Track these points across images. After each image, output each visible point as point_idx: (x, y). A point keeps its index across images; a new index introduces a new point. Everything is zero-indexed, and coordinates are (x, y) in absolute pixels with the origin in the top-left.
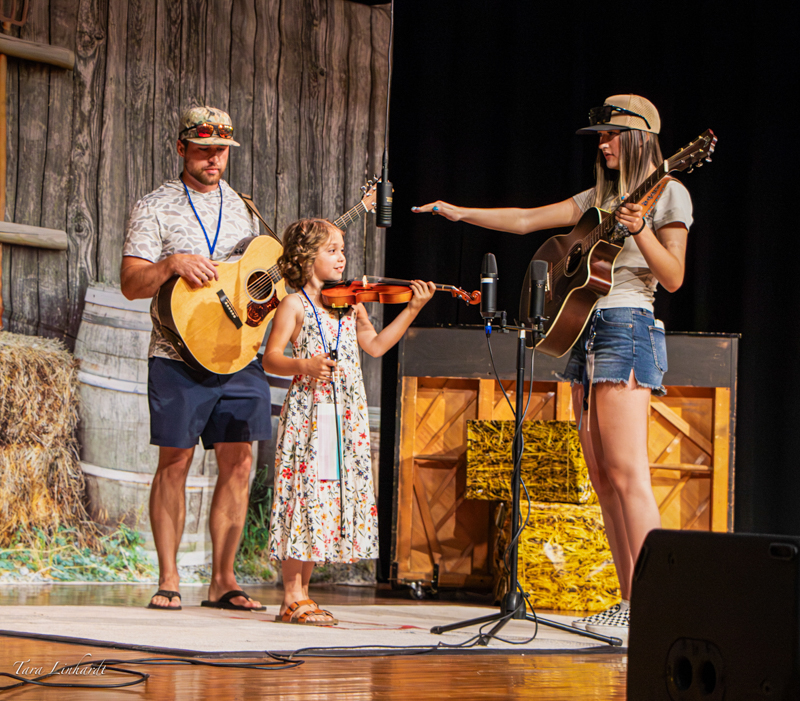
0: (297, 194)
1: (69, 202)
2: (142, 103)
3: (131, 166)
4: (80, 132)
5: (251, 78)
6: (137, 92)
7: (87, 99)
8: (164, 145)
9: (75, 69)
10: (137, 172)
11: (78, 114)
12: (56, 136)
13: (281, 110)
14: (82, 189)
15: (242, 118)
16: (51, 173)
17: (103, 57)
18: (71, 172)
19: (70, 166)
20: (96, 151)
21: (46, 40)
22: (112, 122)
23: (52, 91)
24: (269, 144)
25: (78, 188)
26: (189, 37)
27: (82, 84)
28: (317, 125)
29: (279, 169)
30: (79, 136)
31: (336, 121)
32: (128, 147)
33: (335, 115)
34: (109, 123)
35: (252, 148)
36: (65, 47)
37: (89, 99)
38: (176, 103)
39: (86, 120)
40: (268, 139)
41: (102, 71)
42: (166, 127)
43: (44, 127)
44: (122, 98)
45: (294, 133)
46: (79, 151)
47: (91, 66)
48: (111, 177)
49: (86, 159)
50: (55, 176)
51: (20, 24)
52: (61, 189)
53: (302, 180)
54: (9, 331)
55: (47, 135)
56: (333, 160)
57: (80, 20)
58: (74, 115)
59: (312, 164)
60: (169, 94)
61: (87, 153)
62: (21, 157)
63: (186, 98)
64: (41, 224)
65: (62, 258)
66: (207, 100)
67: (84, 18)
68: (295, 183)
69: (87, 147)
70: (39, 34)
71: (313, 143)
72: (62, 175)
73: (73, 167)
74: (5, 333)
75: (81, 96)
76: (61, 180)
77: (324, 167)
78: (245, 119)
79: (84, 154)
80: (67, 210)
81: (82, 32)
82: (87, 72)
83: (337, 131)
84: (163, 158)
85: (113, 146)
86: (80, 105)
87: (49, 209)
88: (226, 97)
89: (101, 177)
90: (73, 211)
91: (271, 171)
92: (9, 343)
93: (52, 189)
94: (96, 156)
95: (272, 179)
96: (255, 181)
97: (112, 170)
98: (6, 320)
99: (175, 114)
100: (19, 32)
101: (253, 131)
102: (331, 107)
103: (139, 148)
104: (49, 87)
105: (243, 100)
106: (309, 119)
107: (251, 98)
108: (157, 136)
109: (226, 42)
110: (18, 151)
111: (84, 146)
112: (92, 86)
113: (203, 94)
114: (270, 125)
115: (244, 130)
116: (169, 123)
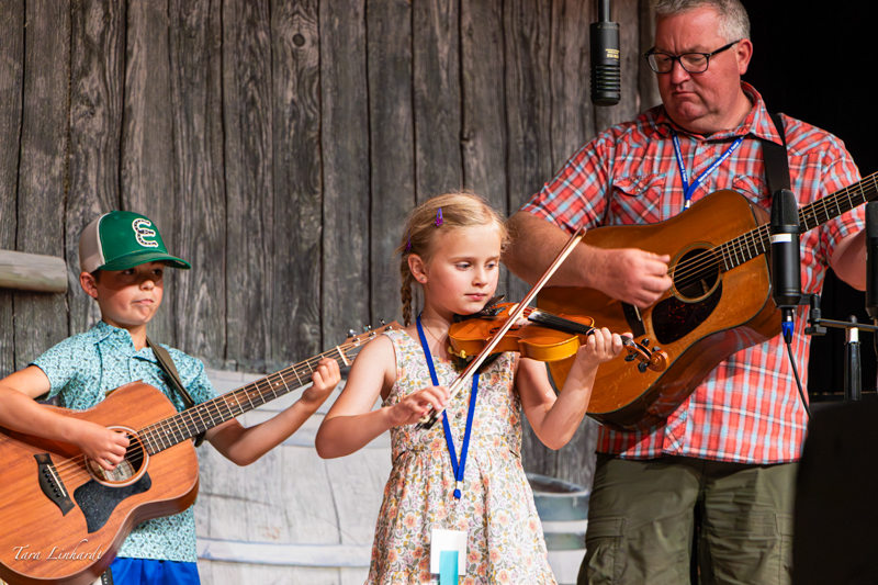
0: (502, 177)
1: (67, 204)
2: (199, 18)
3: (182, 133)
4: (85, 73)
7: (96, 12)
8: (243, 91)
10: (194, 144)
11: (79, 41)
12: (40, 82)
13: (467, 21)
14: (92, 178)
15: (390, 38)
16: (34, 151)
18: (70, 148)
19: (69, 135)
20: (116, 106)
22: (143, 53)
24: (445, 85)
25: (85, 178)
28: (538, 47)
29: (466, 131)
30: (83, 80)
31: (574, 39)
32: (176, 99)
33: (572, 26)
34: (139, 54)
35: (413, 92)
37: (100, 12)
38: (264, 13)
39: (95, 50)
40: (444, 75)
42: (245, 59)
43: (17, 66)
45: (493, 62)
46: (85, 108)
48: (146, 153)
49: (98, 122)
50: (39, 155)
52: (53, 179)
53: (512, 150)
55: (23, 81)
56: (571, 110)
58: (72, 43)
59: (532, 121)
61: (99, 111)
64: (16, 246)
65: (59, 307)
66: (323, 5)
68: (499, 155)
69: (99, 100)
71: (531, 80)
72: (53, 153)
73: (74, 139)
75: (85, 7)
76: (51, 164)
77: (554, 124)
78: (396, 38)
79: (93, 114)
80: (65, 217)
83: (577, 57)
84: (242, 118)
85: (147, 96)
86: (84, 22)
87: (30, 217)
89: (127, 155)
90: (76, 219)
91: (452, 136)
93: (35, 180)
94: (117, 116)
95: (453, 151)
96: (420, 155)
97: (146, 143)
99: (262, 35)
101: (412, 61)
102: (563, 11)
103: (197, 98)
106: (522, 35)
108: (229, 75)
111: (93, 99)
114: (446, 50)
115: (395, 59)
116: (252, 52)
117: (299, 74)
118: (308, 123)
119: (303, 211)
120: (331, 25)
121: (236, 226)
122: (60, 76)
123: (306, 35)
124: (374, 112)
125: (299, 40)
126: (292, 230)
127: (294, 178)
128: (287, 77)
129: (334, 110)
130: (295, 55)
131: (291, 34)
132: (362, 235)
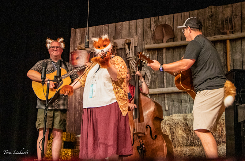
21: (241, 32)
23: (243, 44)
51: (232, 30)
62: (234, 64)
70: (239, 31)
100: (233, 33)
104: (242, 44)
110: (233, 63)
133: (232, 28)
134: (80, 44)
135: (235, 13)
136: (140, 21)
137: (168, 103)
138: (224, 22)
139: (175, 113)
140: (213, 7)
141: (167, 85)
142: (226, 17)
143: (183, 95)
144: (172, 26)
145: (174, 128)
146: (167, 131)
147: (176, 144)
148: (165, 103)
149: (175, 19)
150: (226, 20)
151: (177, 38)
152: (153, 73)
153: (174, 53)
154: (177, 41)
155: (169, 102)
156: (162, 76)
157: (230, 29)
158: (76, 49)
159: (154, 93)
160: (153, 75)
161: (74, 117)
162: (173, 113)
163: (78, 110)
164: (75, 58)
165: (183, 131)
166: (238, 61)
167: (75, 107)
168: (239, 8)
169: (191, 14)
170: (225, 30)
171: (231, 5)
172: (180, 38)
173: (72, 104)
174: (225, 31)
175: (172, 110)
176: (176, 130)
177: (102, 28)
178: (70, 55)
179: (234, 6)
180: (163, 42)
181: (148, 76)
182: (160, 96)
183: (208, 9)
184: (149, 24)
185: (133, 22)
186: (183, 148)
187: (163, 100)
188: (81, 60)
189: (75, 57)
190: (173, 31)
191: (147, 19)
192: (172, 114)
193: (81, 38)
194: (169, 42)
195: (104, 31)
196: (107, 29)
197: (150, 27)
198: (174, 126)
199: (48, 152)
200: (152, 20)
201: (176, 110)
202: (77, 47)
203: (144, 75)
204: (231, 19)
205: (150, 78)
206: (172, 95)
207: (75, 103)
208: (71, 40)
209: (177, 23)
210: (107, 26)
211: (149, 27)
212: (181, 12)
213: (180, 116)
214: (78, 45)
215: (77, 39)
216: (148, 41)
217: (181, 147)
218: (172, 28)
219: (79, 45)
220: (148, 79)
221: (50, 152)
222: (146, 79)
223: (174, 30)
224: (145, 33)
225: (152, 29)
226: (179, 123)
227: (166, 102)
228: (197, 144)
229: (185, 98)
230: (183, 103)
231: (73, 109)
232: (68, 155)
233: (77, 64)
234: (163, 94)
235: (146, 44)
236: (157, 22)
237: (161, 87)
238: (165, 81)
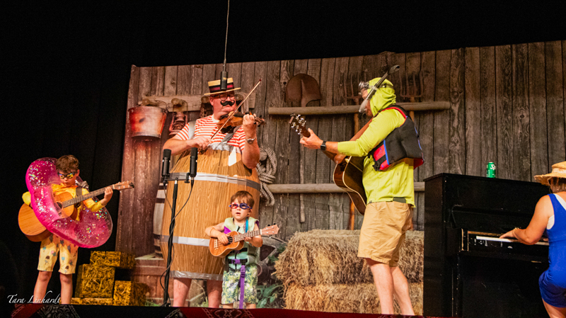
2: (489, 116)
3: (484, 146)
4: (453, 136)
5: (561, 90)
6: (486, 112)
7: (456, 121)
8: (503, 133)
9: (450, 109)
10: (487, 148)
12: (440, 141)
14: (457, 161)
15: (556, 110)
16: (438, 157)
17: (463, 100)
18: (450, 155)
19: (449, 152)
20: (463, 142)
21: (433, 100)
22: (472, 128)
23: (435, 121)
25: (455, 161)
26: (517, 79)
27: (454, 115)
30: (453, 138)
32: (482, 138)
34: (470, 129)
36: (443, 100)
38: (510, 112)
39: (456, 130)
41: (463, 106)
42: (504, 124)
43: (432, 137)
44: (478, 116)
46: (453, 144)
47: (458, 106)
48: (473, 153)
49: (458, 147)
50: (440, 158)
51: (420, 96)
52: (445, 163)
54: (417, 230)
55: (434, 141)
57: (452, 87)
58: (450, 129)
60: (504, 108)
61: (458, 145)
63: (516, 107)
66: (531, 106)
67: (454, 85)
69: (458, 142)
70: (430, 98)
72: (445, 157)
73: (451, 152)
74: (415, 231)
75: (453, 120)
76: (444, 159)
79: (456, 145)
81: (454, 92)
82: (456, 109)
84: (503, 139)
85: (473, 139)
86: (453, 124)
88: (544, 102)
89: (468, 154)
92: (418, 236)
93: (439, 164)
94: (464, 145)
97: (473, 150)
98: (416, 226)
99: (509, 117)
100: (420, 100)
103: (489, 137)
105: (555, 101)
107: (562, 99)
108: (499, 129)
109: (543, 76)
111: (456, 142)
112: (458, 115)
113: (527, 104)
115: (557, 116)
116: (506, 122)
117: (522, 126)
118: (525, 137)
119: (524, 161)
120: (534, 111)
121: (501, 168)
122: (447, 138)
123: (525, 114)
124: (549, 132)
125: (522, 116)
126: (521, 166)
127: (521, 153)
128: (518, 126)
129: (535, 133)
130: (521, 121)
131: (519, 115)
132: (545, 165)
133: (419, 93)
134: (147, 95)
135: (425, 69)
136: (261, 66)
137: (304, 210)
138: (407, 82)
139: (316, 228)
140: (389, 54)
141: (304, 179)
142: (410, 72)
143: (331, 199)
144: (317, 79)
145: (315, 252)
146: (302, 257)
147: (317, 279)
148: (300, 209)
149: (323, 68)
150: (410, 79)
151: (326, 100)
152: (281, 157)
153: (320, 126)
154: (325, 105)
155: (307, 209)
156: (297, 163)
157: (415, 94)
158: (140, 103)
159: (282, 192)
160: (281, 161)
161: (131, 225)
162: (314, 226)
163: (140, 213)
164: (137, 120)
165: (330, 259)
166: (427, 148)
167: (135, 207)
168: (433, 60)
169: (351, 62)
170: (408, 94)
171: (419, 53)
172: (331, 101)
173: (129, 202)
174: (408, 96)
175: (311, 222)
176: (317, 255)
177: (191, 70)
178: (128, 113)
179: (424, 56)
180: (300, 106)
181: (273, 162)
182: (291, 197)
183: (381, 57)
184: (278, 71)
185: (248, 66)
186: (327, 286)
187: (297, 204)
188: (149, 124)
189: (138, 117)
190: (319, 88)
191: (274, 62)
192: (311, 229)
193: (149, 84)
194: (311, 106)
195: (193, 75)
196: (200, 73)
197: (279, 78)
198: (314, 250)
199: (87, 285)
200: (282, 65)
201: (319, 223)
202: (142, 100)
203: (265, 158)
204: (418, 78)
205: (275, 166)
206: (313, 197)
207: (135, 199)
208: (131, 86)
209: (327, 74)
210: (199, 67)
211: (277, 77)
212: (336, 56)
213: (324, 233)
214: (144, 97)
215: (143, 85)
216: (274, 101)
217: (324, 285)
218: (318, 82)
219: (146, 97)
220: (272, 167)
221: (90, 286)
222: (268, 166)
223: (322, 87)
224: (268, 87)
225: (282, 81)
226: (324, 244)
227: (302, 208)
228: (351, 281)
229: (336, 203)
230: (331, 212)
231: (131, 210)
232: (125, 293)
233: (141, 131)
234: (296, 194)
235: (271, 106)
236: (291, 70)
237: (295, 183)
238: (302, 171)
